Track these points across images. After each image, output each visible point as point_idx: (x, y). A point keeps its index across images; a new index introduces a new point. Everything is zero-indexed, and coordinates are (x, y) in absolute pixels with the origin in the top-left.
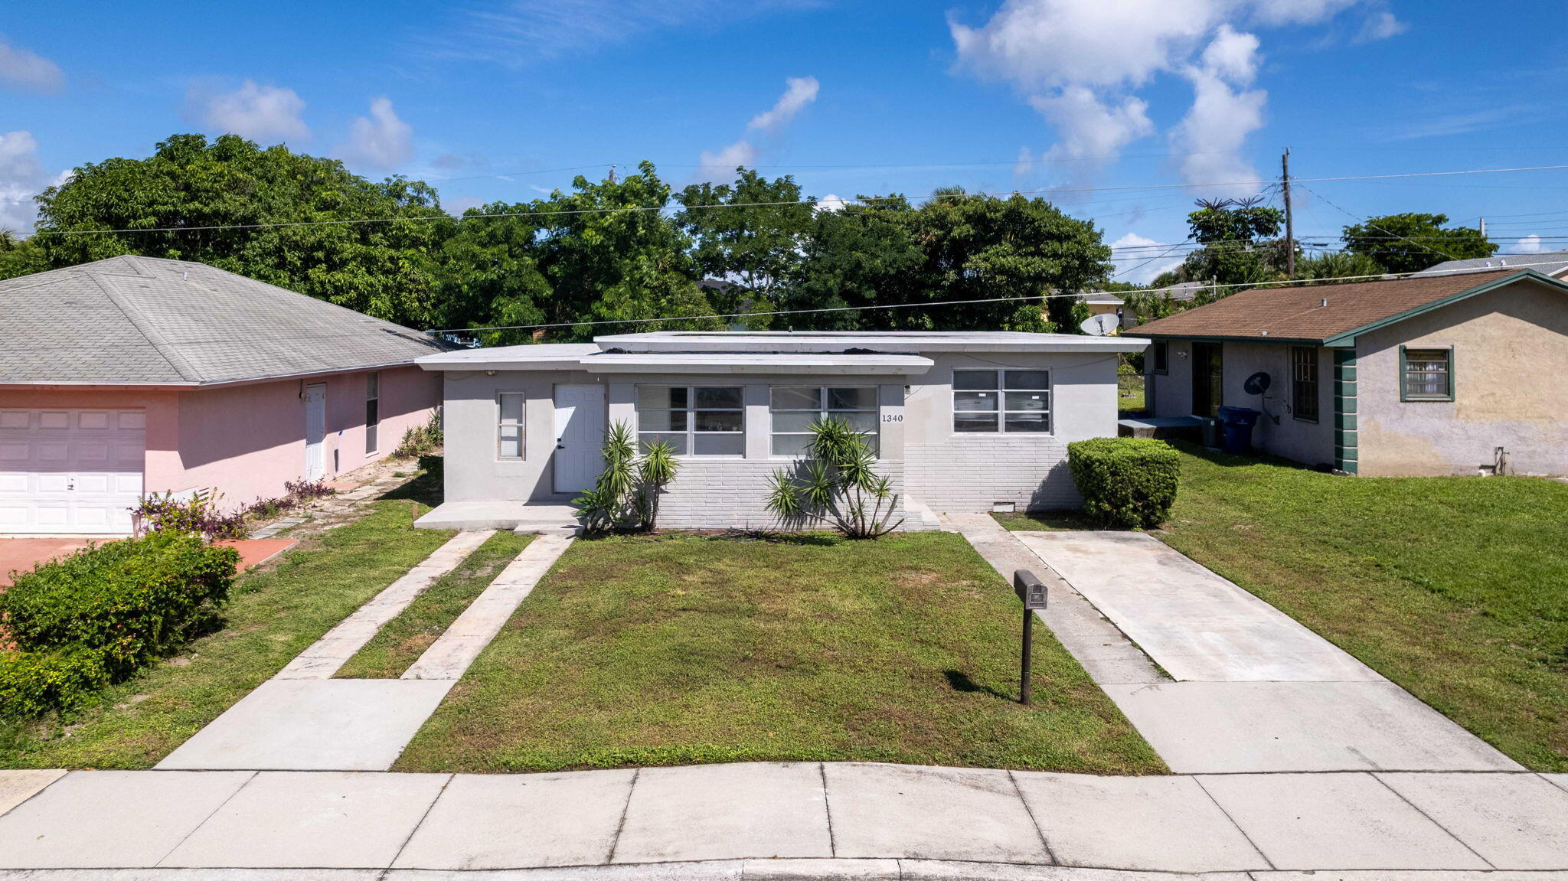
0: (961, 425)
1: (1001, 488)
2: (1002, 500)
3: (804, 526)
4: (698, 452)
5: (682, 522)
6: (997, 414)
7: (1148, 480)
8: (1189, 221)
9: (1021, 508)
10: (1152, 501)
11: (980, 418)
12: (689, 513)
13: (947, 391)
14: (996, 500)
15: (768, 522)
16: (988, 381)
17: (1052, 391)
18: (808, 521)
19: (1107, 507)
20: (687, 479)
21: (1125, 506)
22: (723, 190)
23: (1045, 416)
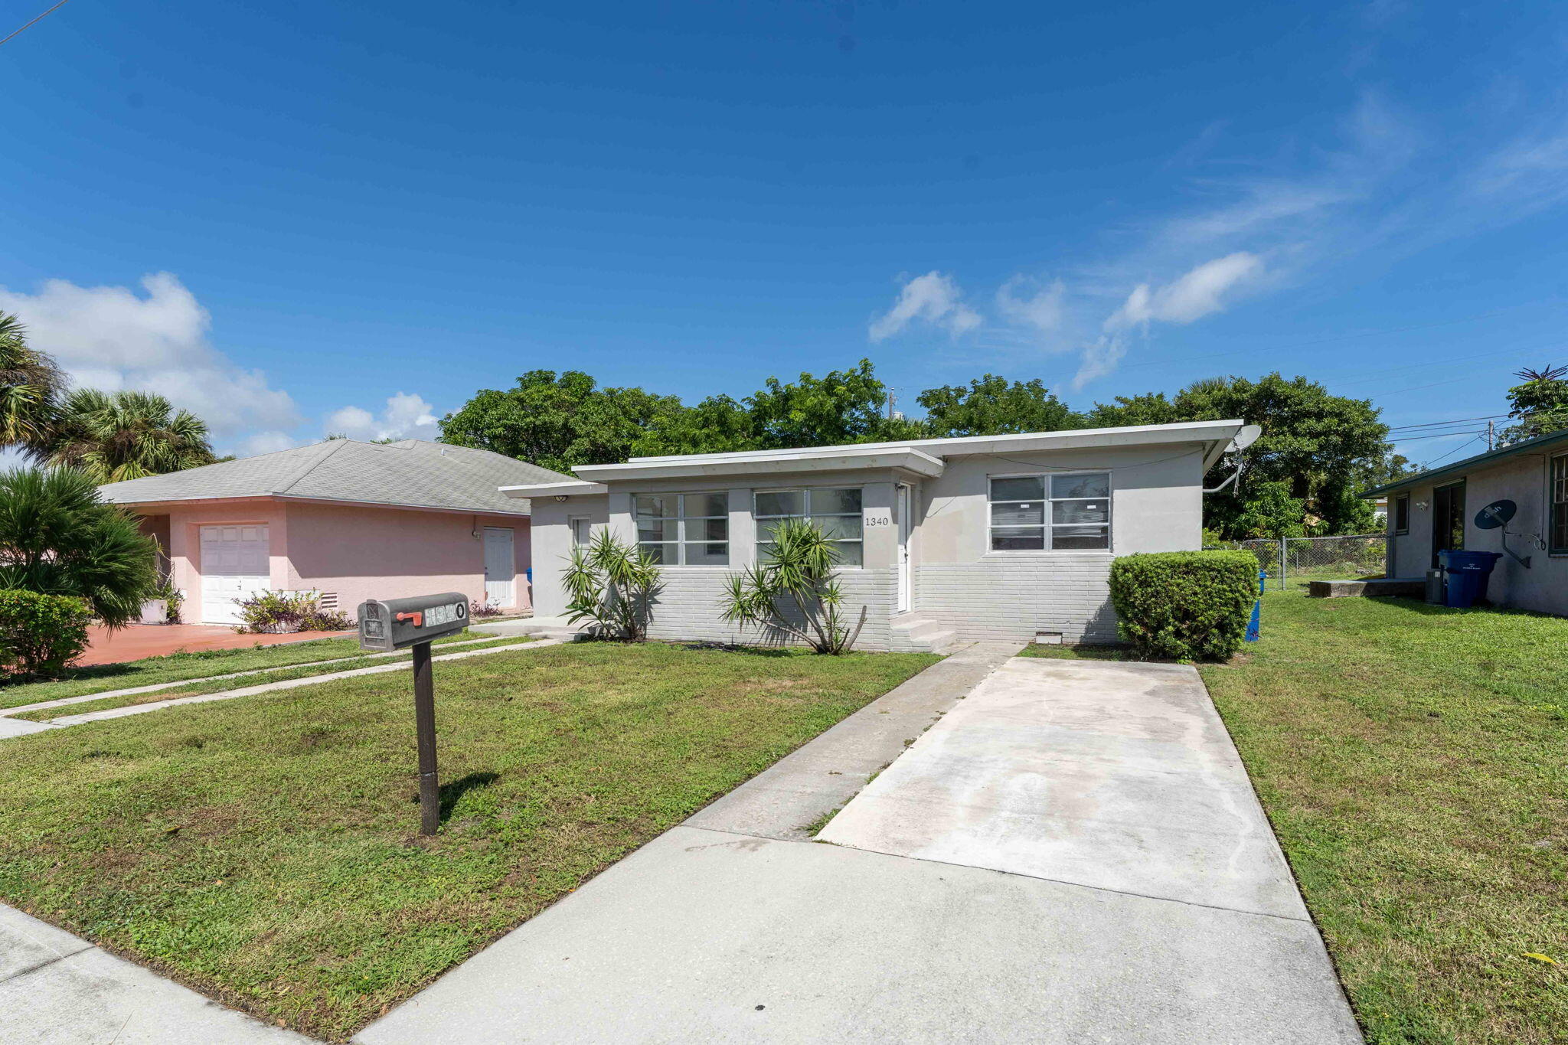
0: (999, 543)
1: (1045, 616)
2: (1045, 630)
3: (787, 642)
4: (688, 562)
5: (674, 633)
6: (1042, 529)
7: (1195, 594)
8: (1509, 398)
9: (1070, 640)
10: (1202, 622)
11: (1023, 534)
12: (678, 624)
13: (983, 503)
14: (1038, 630)
15: (752, 636)
16: (1031, 489)
17: (1112, 499)
18: (791, 637)
19: (1138, 629)
20: (677, 589)
21: (1163, 628)
22: (960, 392)
23: (1105, 530)
